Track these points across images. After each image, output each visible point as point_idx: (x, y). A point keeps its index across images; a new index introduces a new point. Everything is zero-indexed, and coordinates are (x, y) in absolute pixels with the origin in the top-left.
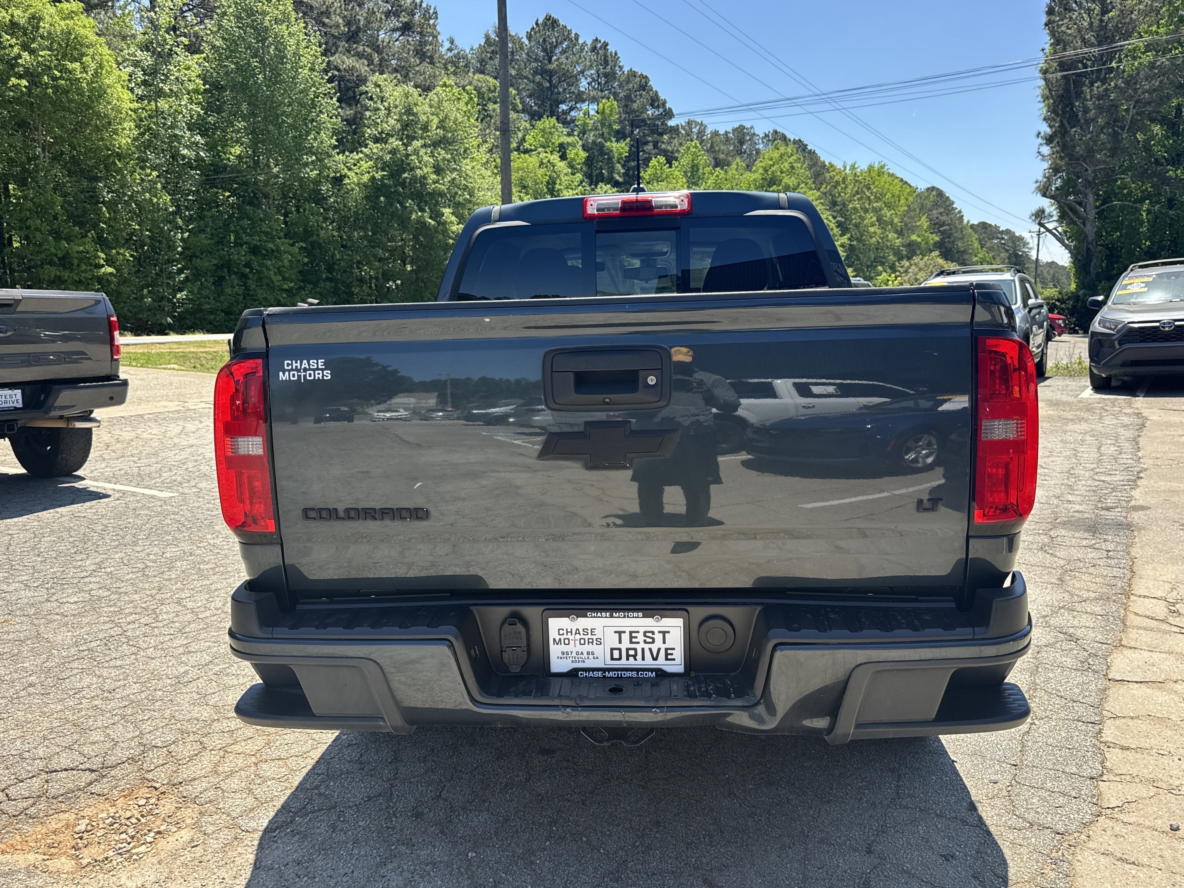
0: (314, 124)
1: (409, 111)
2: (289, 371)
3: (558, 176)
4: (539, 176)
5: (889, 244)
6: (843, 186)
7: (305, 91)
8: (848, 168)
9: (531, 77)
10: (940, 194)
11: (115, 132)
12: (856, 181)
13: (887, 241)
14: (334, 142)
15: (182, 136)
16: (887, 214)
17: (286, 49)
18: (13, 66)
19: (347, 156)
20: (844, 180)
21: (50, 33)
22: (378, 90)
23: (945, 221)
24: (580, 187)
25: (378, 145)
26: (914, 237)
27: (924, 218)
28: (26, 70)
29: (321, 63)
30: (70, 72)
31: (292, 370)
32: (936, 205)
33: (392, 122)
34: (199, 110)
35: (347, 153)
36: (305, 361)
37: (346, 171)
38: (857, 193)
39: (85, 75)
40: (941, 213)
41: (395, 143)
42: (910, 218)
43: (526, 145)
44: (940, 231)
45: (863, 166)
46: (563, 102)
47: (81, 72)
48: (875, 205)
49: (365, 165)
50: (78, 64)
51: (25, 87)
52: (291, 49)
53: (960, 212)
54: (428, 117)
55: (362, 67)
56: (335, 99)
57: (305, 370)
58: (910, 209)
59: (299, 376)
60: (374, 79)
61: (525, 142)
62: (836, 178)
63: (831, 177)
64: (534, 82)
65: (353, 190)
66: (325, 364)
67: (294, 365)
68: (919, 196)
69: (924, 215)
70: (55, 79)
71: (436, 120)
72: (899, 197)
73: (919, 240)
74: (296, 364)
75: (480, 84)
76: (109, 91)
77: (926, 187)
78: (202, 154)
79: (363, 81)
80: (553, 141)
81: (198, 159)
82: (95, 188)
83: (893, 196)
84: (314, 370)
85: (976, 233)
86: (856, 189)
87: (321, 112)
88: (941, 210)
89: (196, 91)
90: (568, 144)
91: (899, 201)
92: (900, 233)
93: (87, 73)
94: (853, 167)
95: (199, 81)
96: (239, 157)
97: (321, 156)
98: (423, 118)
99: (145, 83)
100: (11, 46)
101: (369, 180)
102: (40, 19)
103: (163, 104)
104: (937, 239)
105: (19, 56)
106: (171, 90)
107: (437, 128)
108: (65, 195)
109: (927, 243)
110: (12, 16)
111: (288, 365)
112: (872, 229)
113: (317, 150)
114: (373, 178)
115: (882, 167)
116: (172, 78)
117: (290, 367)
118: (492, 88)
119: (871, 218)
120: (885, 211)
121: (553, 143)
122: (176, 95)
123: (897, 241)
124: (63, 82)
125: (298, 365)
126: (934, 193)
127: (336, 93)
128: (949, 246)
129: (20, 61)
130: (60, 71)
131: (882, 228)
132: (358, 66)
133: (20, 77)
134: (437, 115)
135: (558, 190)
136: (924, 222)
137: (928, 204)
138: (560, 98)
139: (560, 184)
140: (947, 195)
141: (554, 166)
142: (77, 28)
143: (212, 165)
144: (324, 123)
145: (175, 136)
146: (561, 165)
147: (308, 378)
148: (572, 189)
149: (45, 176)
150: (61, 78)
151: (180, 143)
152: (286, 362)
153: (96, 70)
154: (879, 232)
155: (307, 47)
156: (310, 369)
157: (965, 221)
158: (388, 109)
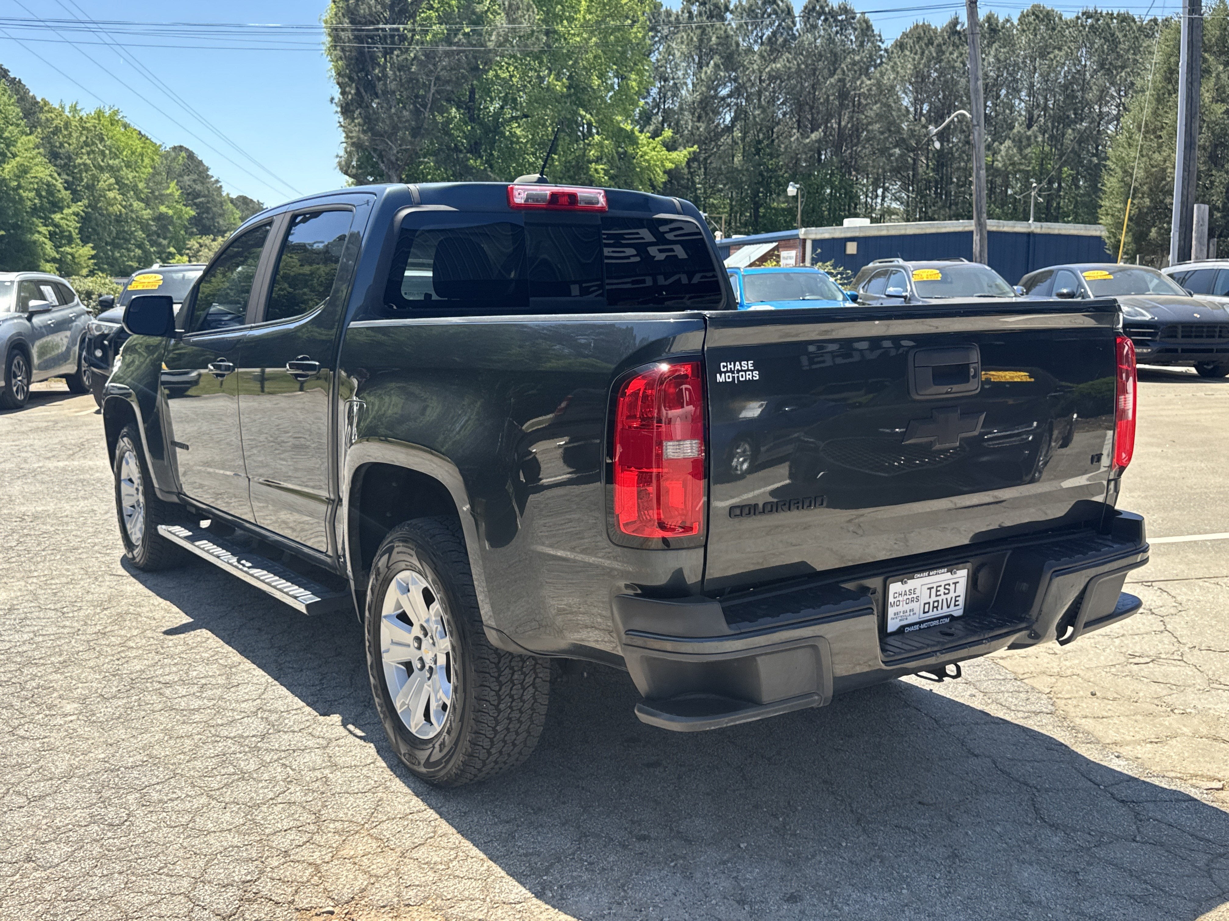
2: (725, 372)
5: (134, 216)
6: (66, 133)
8: (67, 110)
10: (191, 156)
12: (84, 128)
13: (132, 211)
16: (129, 175)
20: (67, 125)
23: (200, 191)
26: (163, 209)
27: (173, 185)
31: (727, 372)
32: (186, 170)
36: (737, 363)
38: (86, 144)
40: (194, 181)
42: (157, 183)
44: (195, 204)
45: (88, 109)
48: (111, 162)
53: (217, 181)
57: (738, 371)
58: (156, 173)
59: (733, 377)
62: (56, 122)
63: (47, 119)
66: (754, 365)
67: (729, 367)
68: (166, 156)
69: (172, 180)
72: (142, 155)
73: (170, 212)
74: (730, 366)
77: (172, 146)
83: (133, 153)
84: (745, 371)
85: (237, 208)
86: (84, 138)
88: (195, 177)
91: (142, 160)
92: (147, 202)
94: (74, 109)
104: (193, 213)
109: (180, 218)
111: (724, 367)
112: (111, 195)
115: (116, 113)
117: (725, 369)
119: (106, 180)
120: (125, 172)
123: (144, 212)
125: (732, 366)
126: (183, 154)
128: (208, 223)
131: (123, 194)
136: (173, 189)
137: (177, 167)
140: (200, 158)
147: (741, 379)
152: (722, 364)
154: (119, 197)
156: (742, 371)
157: (224, 194)
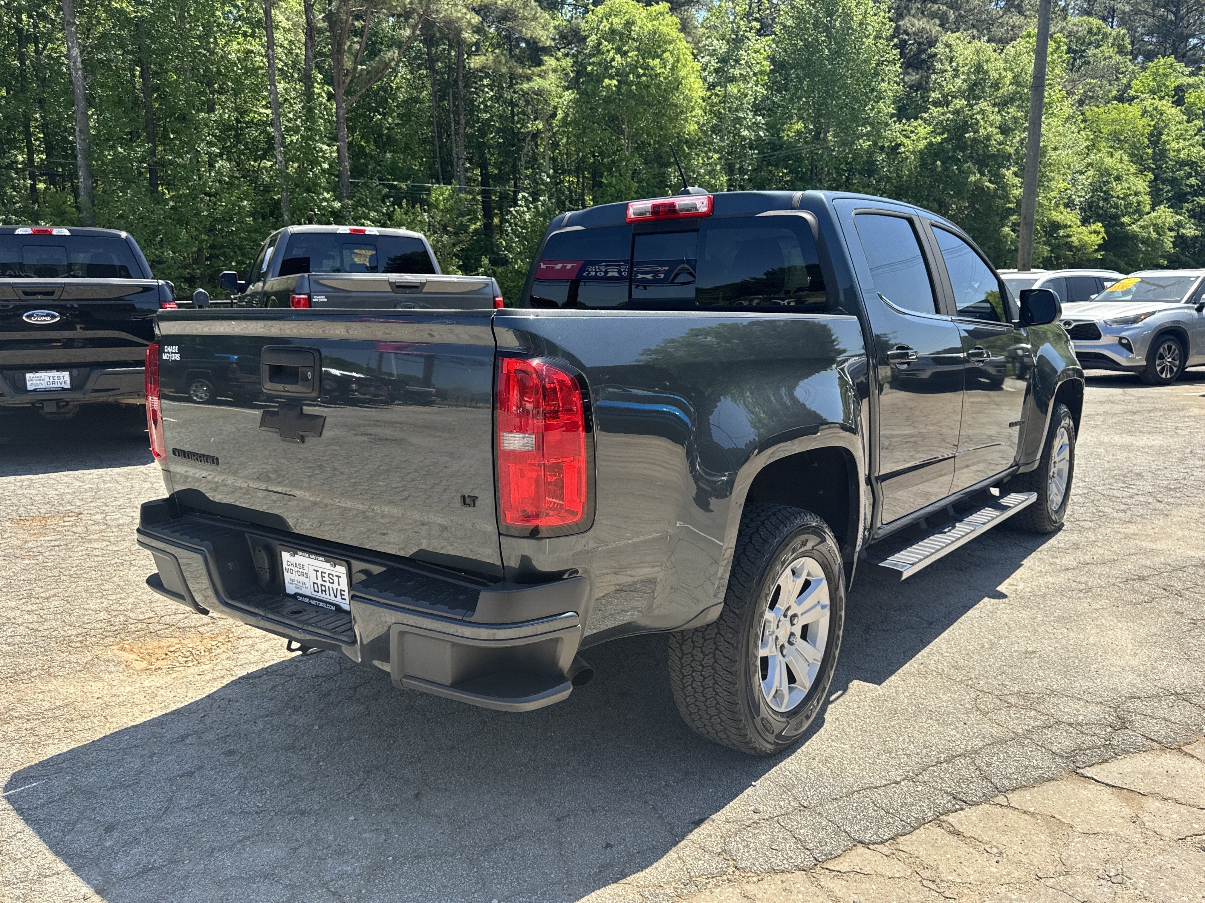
0: (875, 94)
1: (979, 68)
3: (1166, 126)
4: (1140, 127)
7: (867, 61)
9: (1150, 11)
11: (686, 120)
14: (891, 110)
15: (745, 118)
17: (852, 20)
18: (607, 68)
19: (904, 124)
21: (639, 36)
22: (947, 50)
24: (1197, 137)
25: (939, 109)
28: (618, 70)
29: (889, 28)
30: (652, 69)
33: (958, 82)
34: (763, 90)
35: (904, 121)
37: (902, 138)
39: (663, 70)
41: (959, 103)
43: (1132, 93)
46: (1193, 36)
47: (660, 68)
49: (924, 130)
50: (658, 60)
51: (615, 86)
52: (857, 19)
54: (1000, 74)
55: (933, 27)
56: (898, 65)
60: (945, 39)
61: (1131, 88)
64: (1154, 16)
65: (907, 158)
70: (639, 76)
71: (1010, 75)
75: (1075, 29)
76: (683, 82)
78: (761, 134)
79: (932, 43)
80: (1168, 83)
81: (759, 138)
82: (664, 173)
87: (883, 80)
89: (762, 72)
90: (1190, 86)
93: (665, 67)
95: (766, 63)
96: (799, 133)
97: (877, 126)
98: (994, 75)
99: (717, 71)
100: (608, 51)
101: (926, 148)
102: (633, 23)
103: (732, 89)
105: (613, 59)
106: (741, 74)
107: (1011, 84)
108: (640, 181)
110: (612, 24)
113: (874, 120)
114: (931, 144)
116: (743, 62)
118: (1095, 30)
121: (1167, 87)
122: (745, 78)
124: (644, 78)
127: (899, 59)
129: (613, 63)
130: (644, 69)
132: (928, 27)
133: (611, 78)
134: (1011, 70)
135: (1165, 142)
138: (1186, 32)
139: (1168, 135)
141: (1162, 114)
142: (661, 27)
143: (769, 144)
144: (885, 91)
145: (739, 118)
146: (1173, 112)
148: (1184, 140)
149: (626, 165)
150: (644, 75)
151: (741, 125)
153: (673, 64)
155: (875, 15)
158: (956, 70)
